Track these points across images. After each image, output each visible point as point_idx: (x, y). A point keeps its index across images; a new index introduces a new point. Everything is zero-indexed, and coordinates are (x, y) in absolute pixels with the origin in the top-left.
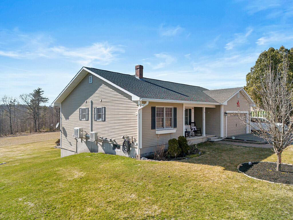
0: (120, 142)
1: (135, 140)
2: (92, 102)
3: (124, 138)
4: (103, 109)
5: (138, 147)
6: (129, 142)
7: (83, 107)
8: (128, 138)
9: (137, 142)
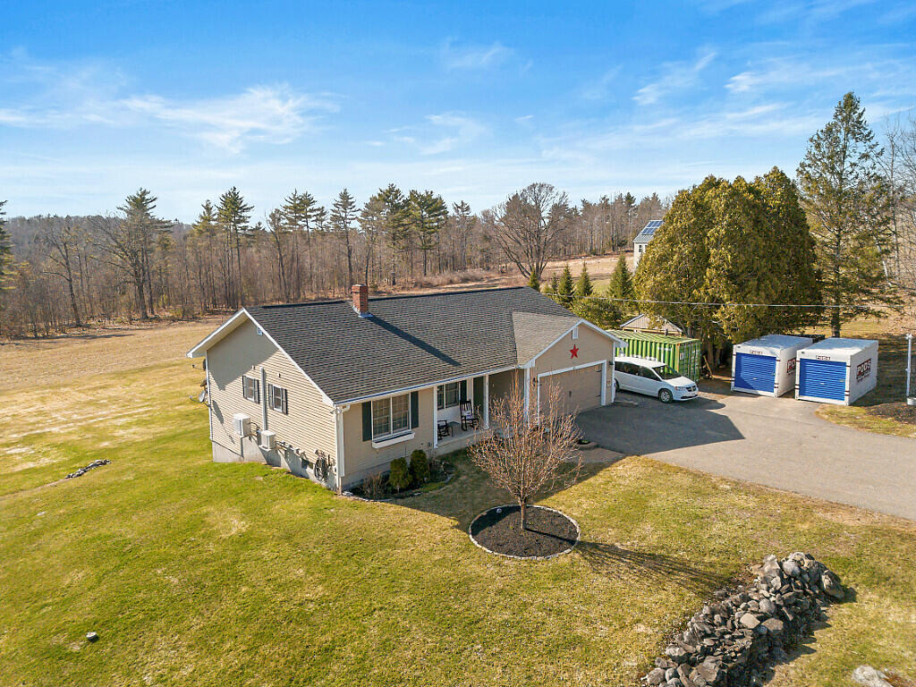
0: (313, 459)
1: (334, 460)
2: (263, 371)
3: (317, 452)
4: (284, 392)
5: (337, 473)
6: (324, 462)
7: (249, 375)
8: (323, 454)
9: (336, 466)
